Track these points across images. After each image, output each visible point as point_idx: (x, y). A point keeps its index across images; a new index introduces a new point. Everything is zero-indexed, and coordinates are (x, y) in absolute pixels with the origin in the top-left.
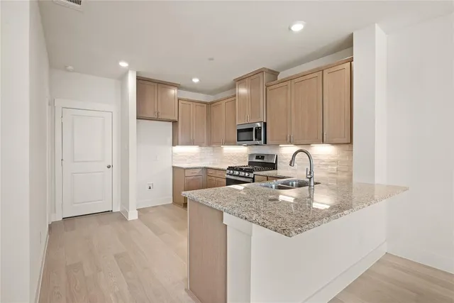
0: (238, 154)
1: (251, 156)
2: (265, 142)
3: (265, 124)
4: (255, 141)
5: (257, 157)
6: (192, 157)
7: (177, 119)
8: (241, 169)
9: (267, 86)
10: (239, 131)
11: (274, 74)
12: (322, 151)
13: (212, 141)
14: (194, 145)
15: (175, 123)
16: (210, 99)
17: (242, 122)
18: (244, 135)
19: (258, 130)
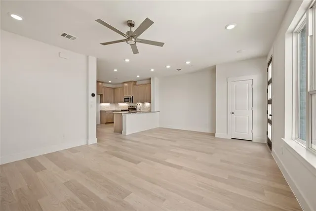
0: (125, 105)
1: (129, 106)
2: (133, 102)
3: (133, 97)
4: (130, 102)
5: (131, 107)
6: (107, 107)
7: (102, 94)
8: (125, 110)
9: (133, 86)
10: (125, 98)
11: (135, 82)
12: (147, 104)
13: (115, 102)
16: (114, 86)
17: (126, 96)
18: (126, 100)
19: (131, 99)
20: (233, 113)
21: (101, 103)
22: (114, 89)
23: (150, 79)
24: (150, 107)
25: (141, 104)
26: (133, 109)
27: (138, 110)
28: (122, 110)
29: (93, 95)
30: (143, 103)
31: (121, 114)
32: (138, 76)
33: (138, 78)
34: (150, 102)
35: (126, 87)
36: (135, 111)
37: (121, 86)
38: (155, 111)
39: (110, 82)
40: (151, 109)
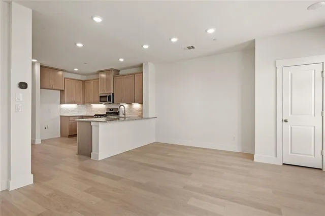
0: (101, 108)
1: (108, 109)
2: (113, 102)
3: (113, 94)
4: (108, 102)
5: (110, 110)
6: (73, 111)
7: (63, 89)
8: (101, 116)
9: (114, 77)
10: (101, 97)
11: (118, 71)
13: (85, 102)
14: (74, 103)
15: (62, 91)
16: (84, 78)
17: (103, 92)
18: (103, 99)
19: (110, 97)
20: (286, 121)
21: (61, 103)
22: (84, 82)
23: (141, 66)
24: (142, 111)
25: (126, 106)
26: (113, 114)
27: (121, 115)
28: (97, 116)
29: (23, 86)
30: (130, 103)
31: (90, 122)
32: (121, 60)
33: (121, 62)
34: (142, 103)
35: (103, 78)
36: (115, 117)
37: (95, 77)
38: (150, 116)
39: (76, 70)
40: (142, 114)
